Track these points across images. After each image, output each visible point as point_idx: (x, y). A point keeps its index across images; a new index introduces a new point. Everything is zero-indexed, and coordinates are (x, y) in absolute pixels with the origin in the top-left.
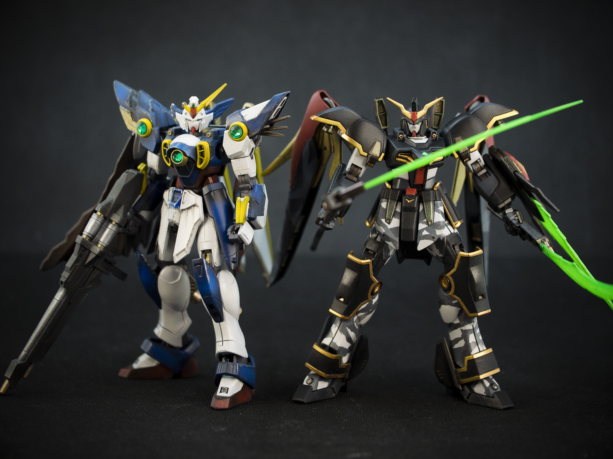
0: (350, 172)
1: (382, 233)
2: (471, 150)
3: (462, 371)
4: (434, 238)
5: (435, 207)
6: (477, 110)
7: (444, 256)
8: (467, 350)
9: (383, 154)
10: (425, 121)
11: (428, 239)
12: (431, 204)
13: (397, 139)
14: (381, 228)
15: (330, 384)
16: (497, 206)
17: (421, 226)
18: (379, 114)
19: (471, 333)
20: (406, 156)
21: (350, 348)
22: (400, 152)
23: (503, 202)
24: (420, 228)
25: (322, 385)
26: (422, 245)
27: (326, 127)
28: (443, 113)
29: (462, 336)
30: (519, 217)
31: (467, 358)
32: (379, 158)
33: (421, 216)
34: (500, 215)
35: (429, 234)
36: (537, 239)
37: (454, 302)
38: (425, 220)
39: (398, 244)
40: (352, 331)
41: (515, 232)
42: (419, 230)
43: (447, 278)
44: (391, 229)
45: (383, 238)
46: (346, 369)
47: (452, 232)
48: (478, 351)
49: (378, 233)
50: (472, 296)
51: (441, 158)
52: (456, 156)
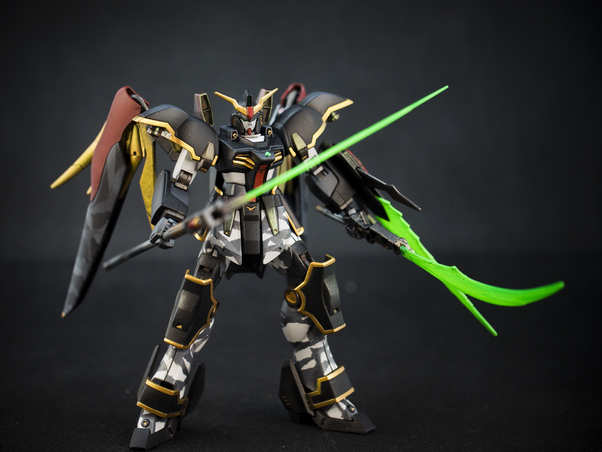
0: (180, 180)
1: (222, 247)
2: (309, 146)
3: (315, 395)
4: (281, 249)
5: (279, 214)
6: (311, 101)
7: (290, 268)
8: (318, 371)
9: (217, 157)
10: (260, 117)
11: (274, 250)
12: (274, 210)
13: (230, 138)
14: (221, 241)
15: (166, 424)
16: (339, 207)
17: (266, 236)
18: (203, 110)
19: (322, 351)
20: (245, 158)
21: (187, 380)
22: (238, 154)
23: (345, 203)
24: (264, 239)
25: (160, 426)
26: (269, 257)
27: (151, 129)
28: (272, 106)
29: (312, 355)
30: (363, 218)
31: (320, 380)
32: (212, 161)
33: (265, 224)
35: (275, 244)
36: (395, 243)
37: (303, 319)
38: (269, 229)
39: (241, 258)
40: (188, 361)
42: (263, 240)
43: (295, 292)
44: (232, 242)
45: (221, 252)
46: (183, 404)
47: (297, 240)
48: (331, 371)
49: (213, 247)
50: (326, 310)
51: (281, 157)
52: (294, 154)
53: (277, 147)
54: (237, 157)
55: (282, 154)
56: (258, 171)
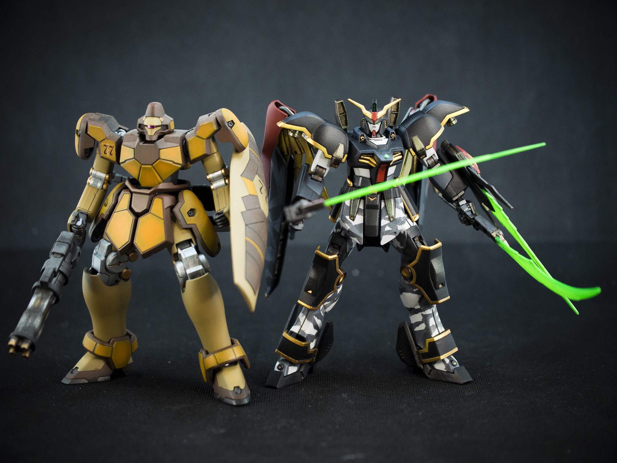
0: (316, 173)
1: (347, 230)
2: (427, 147)
3: (423, 352)
4: (396, 233)
5: (396, 204)
6: (431, 109)
7: (405, 249)
8: (427, 333)
9: (346, 155)
10: (384, 121)
11: (390, 234)
12: (392, 200)
13: (358, 140)
14: (346, 224)
15: (299, 368)
16: (452, 198)
17: (384, 222)
18: (339, 114)
19: (431, 317)
20: (368, 158)
21: (317, 334)
22: (362, 154)
23: (457, 195)
24: (382, 224)
25: (292, 370)
26: (385, 240)
27: (292, 132)
28: (399, 111)
29: (422, 320)
30: (472, 208)
31: (428, 340)
32: (342, 159)
33: (383, 212)
34: (454, 205)
35: (391, 229)
36: (492, 233)
37: (415, 290)
38: (387, 217)
39: (362, 240)
40: (318, 318)
41: (468, 222)
42: (381, 226)
43: (408, 268)
44: (355, 225)
45: (347, 233)
46: (313, 353)
47: (412, 225)
48: (438, 333)
49: (341, 228)
50: (432, 285)
51: (401, 157)
52: (414, 153)
53: (397, 149)
54: (362, 157)
55: (402, 154)
56: (380, 169)
